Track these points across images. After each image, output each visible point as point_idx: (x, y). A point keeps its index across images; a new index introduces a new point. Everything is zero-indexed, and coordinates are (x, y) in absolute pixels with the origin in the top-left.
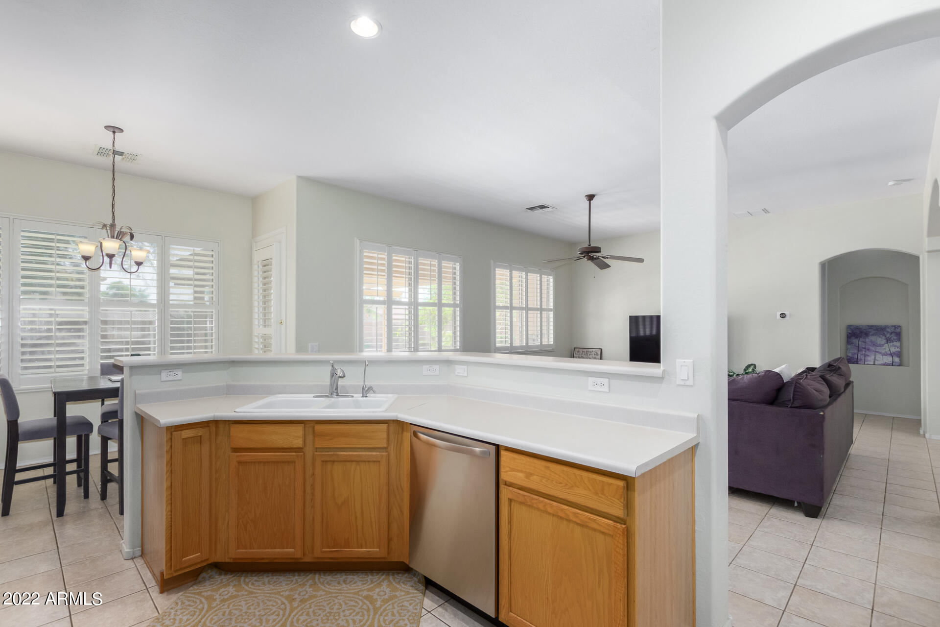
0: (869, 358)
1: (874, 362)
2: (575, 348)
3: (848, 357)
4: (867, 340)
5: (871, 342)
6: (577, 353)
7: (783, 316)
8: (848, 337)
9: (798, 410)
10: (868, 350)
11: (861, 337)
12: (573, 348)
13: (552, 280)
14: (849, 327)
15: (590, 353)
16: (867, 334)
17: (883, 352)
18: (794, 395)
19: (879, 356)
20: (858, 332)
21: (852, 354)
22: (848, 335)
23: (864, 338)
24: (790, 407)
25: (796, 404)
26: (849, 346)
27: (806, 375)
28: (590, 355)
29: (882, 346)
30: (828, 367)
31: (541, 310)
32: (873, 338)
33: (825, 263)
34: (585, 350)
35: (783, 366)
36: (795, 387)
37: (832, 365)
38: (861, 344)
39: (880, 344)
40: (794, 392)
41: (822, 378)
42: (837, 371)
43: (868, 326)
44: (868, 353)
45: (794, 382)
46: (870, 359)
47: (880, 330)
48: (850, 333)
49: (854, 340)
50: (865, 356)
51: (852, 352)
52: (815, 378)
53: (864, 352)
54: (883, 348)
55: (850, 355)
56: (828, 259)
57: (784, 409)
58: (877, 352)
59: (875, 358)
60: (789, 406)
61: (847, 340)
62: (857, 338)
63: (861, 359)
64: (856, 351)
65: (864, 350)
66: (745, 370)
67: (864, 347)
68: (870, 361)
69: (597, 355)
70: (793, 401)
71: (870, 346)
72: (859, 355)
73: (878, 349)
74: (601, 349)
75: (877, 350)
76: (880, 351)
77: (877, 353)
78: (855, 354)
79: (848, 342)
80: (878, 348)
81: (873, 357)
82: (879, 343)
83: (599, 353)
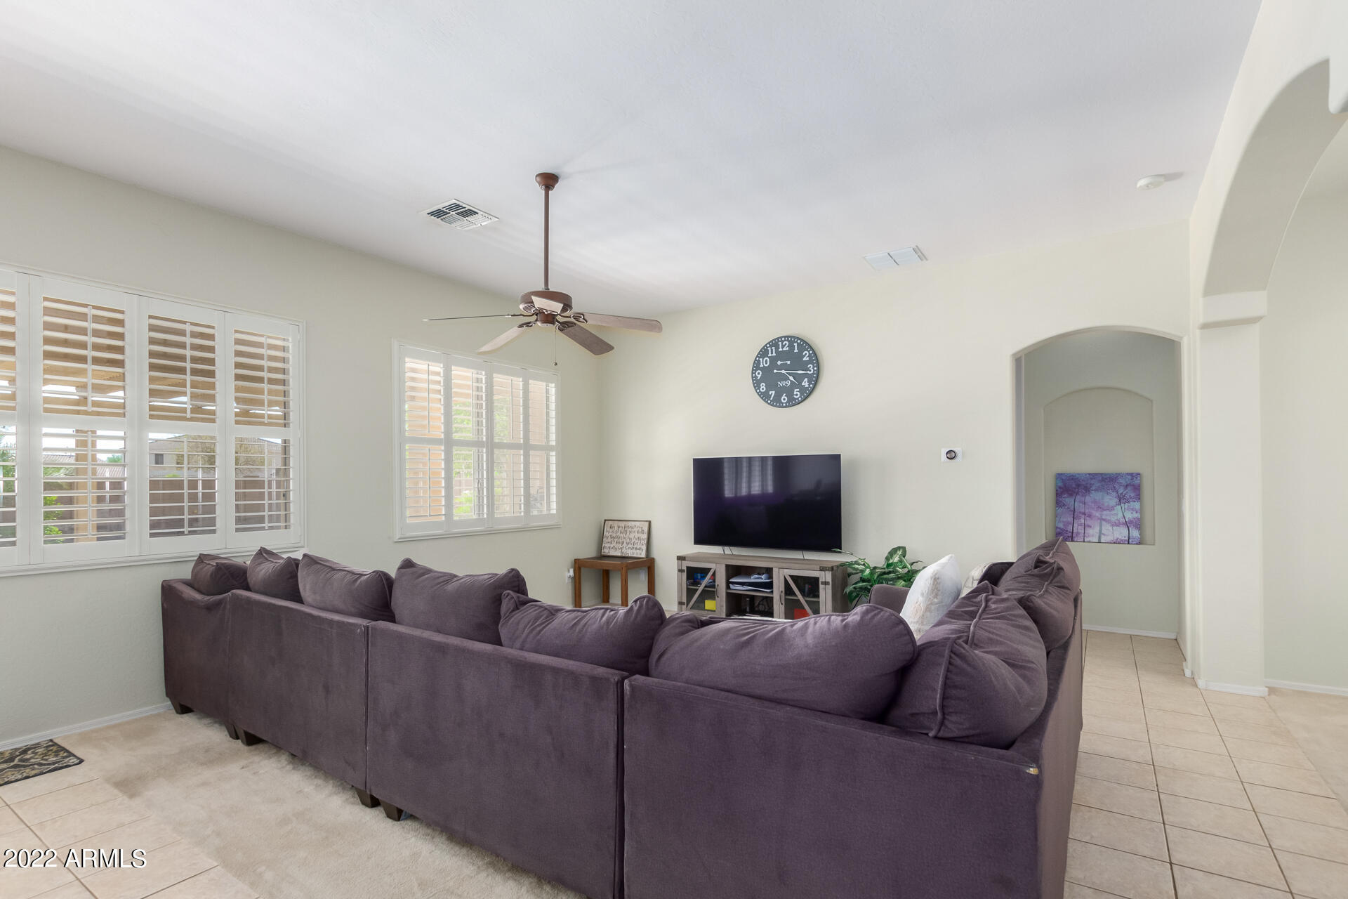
0: (1090, 531)
1: (1100, 538)
2: (605, 520)
3: (1058, 530)
4: (1088, 499)
5: (1095, 502)
6: (609, 529)
7: (951, 455)
8: (1057, 494)
9: (954, 752)
10: (1090, 516)
11: (1077, 493)
12: (603, 521)
13: (553, 390)
14: (1059, 476)
15: (630, 529)
16: (1087, 489)
17: (1114, 519)
18: (944, 698)
19: (1107, 528)
20: (1074, 486)
21: (1064, 525)
22: (1057, 490)
23: (1083, 496)
24: (936, 737)
25: (956, 726)
26: (1060, 510)
27: (987, 601)
28: (630, 532)
29: (1112, 508)
30: (1036, 567)
31: (527, 447)
32: (1096, 495)
33: (1020, 357)
34: (622, 524)
35: (944, 560)
36: (948, 670)
37: (1045, 562)
38: (1079, 507)
39: (1108, 506)
40: (946, 686)
41: (1026, 608)
42: (1055, 577)
43: (1089, 474)
44: (1089, 522)
45: (949, 644)
46: (1093, 533)
47: (1107, 481)
48: (1060, 488)
49: (1067, 500)
50: (1085, 526)
51: (1065, 520)
52: (1008, 609)
53: (1083, 521)
54: (1113, 512)
55: (1061, 525)
56: (1025, 349)
57: (916, 744)
58: (1104, 520)
59: (1100, 531)
60: (931, 735)
61: (1057, 500)
62: (1071, 495)
63: (1078, 534)
64: (1070, 519)
65: (1083, 516)
66: (887, 559)
67: (1083, 511)
68: (1093, 536)
69: (643, 532)
70: (944, 718)
71: (1093, 508)
72: (1075, 525)
73: (1105, 514)
74: (650, 522)
75: (1104, 517)
76: (1108, 518)
77: (1103, 522)
78: (1068, 523)
79: (1059, 503)
80: (1105, 512)
81: (1097, 529)
82: (1106, 504)
83: (646, 529)
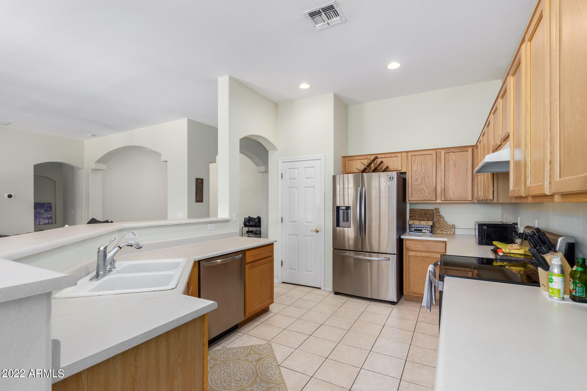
1: (39, 223)
5: (38, 212)
7: (10, 196)
17: (44, 217)
19: (41, 220)
29: (43, 214)
47: (42, 205)
58: (41, 218)
59: (40, 221)
68: (37, 223)
73: (41, 216)
75: (41, 217)
81: (38, 221)
82: (41, 212)
